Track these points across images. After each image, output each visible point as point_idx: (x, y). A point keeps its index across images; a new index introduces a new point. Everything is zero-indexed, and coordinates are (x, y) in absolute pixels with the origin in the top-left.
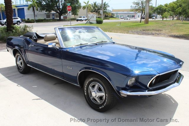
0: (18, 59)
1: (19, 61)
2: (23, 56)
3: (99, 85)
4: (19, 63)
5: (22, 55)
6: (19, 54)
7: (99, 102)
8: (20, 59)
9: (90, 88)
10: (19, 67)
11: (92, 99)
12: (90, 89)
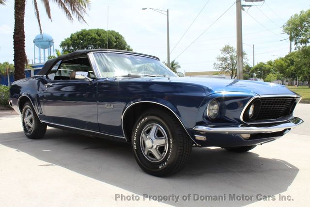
0: (27, 113)
1: (28, 116)
2: (35, 108)
3: (158, 127)
4: (27, 120)
5: (34, 105)
6: (28, 106)
7: (158, 157)
8: (29, 113)
9: (144, 135)
10: (27, 128)
11: (147, 156)
12: (142, 138)
